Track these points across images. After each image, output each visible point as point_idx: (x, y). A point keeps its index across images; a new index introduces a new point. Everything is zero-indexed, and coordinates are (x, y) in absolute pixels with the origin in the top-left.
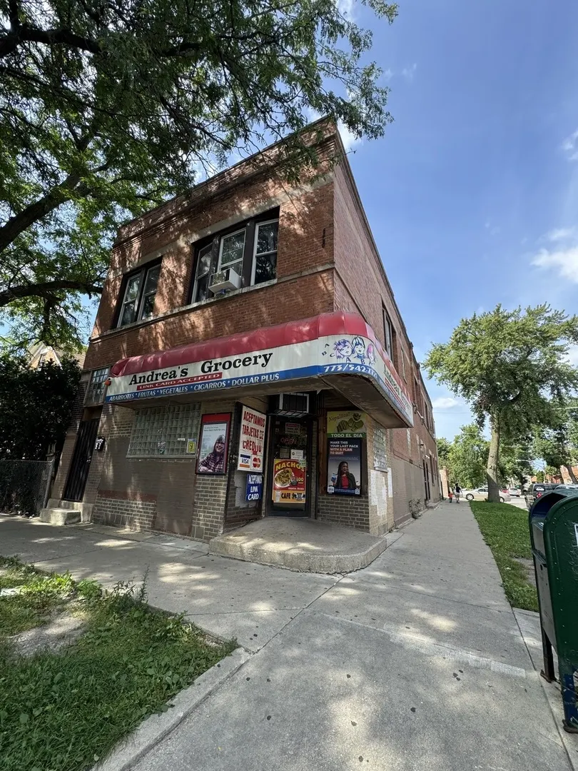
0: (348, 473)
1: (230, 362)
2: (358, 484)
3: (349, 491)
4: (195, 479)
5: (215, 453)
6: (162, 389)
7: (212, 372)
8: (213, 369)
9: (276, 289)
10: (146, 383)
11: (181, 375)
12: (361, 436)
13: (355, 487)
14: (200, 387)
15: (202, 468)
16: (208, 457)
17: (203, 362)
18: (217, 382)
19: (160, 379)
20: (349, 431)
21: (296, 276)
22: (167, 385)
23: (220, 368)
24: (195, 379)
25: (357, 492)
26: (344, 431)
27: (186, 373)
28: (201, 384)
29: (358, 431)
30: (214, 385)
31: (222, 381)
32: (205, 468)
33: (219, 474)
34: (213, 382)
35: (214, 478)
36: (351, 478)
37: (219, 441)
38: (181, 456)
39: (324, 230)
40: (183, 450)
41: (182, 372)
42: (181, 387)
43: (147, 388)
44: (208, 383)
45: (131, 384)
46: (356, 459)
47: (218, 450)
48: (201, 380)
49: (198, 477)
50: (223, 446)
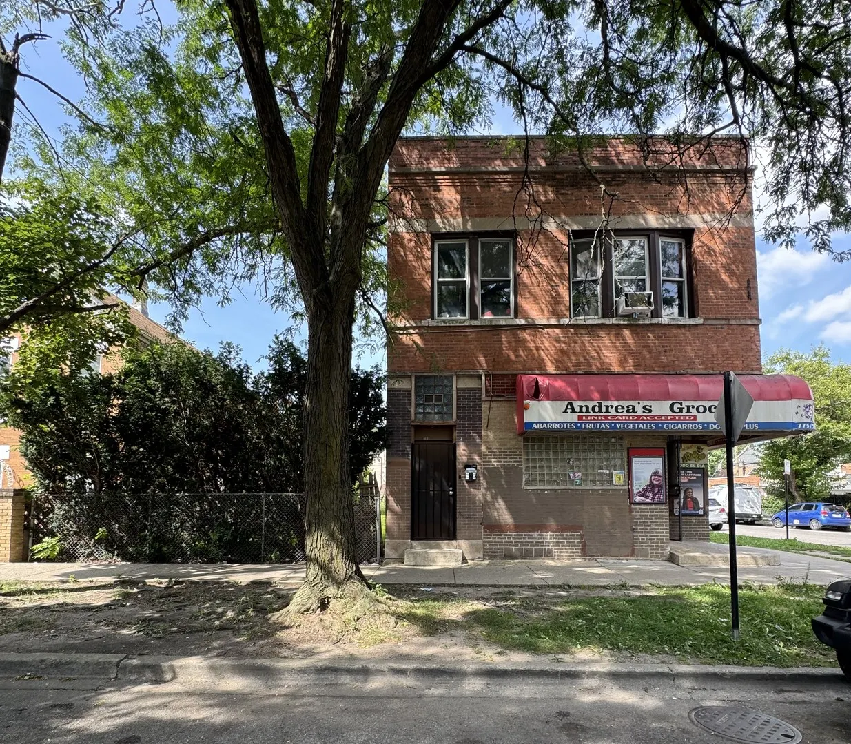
0: (692, 498)
1: (705, 408)
2: (701, 506)
3: (694, 512)
4: (630, 509)
5: (652, 485)
6: (619, 423)
7: (684, 414)
8: (685, 410)
9: (700, 330)
10: (592, 413)
11: (644, 412)
12: (703, 466)
13: (699, 509)
14: (671, 427)
15: (638, 499)
16: (644, 489)
17: (671, 402)
18: (692, 424)
19: (612, 412)
20: (693, 462)
21: (724, 322)
22: (625, 420)
23: (693, 411)
24: (663, 418)
25: (701, 512)
26: (689, 462)
27: (650, 411)
28: (672, 423)
29: (701, 462)
30: (690, 427)
31: (698, 423)
32: (643, 498)
33: (659, 503)
34: (687, 423)
35: (653, 506)
36: (695, 501)
37: (656, 473)
38: (609, 488)
39: (748, 281)
40: (610, 482)
41: (644, 407)
42: (647, 424)
43: (594, 419)
44: (682, 424)
45: (565, 412)
46: (700, 485)
47: (655, 482)
48: (671, 419)
49: (633, 506)
50: (661, 479)
